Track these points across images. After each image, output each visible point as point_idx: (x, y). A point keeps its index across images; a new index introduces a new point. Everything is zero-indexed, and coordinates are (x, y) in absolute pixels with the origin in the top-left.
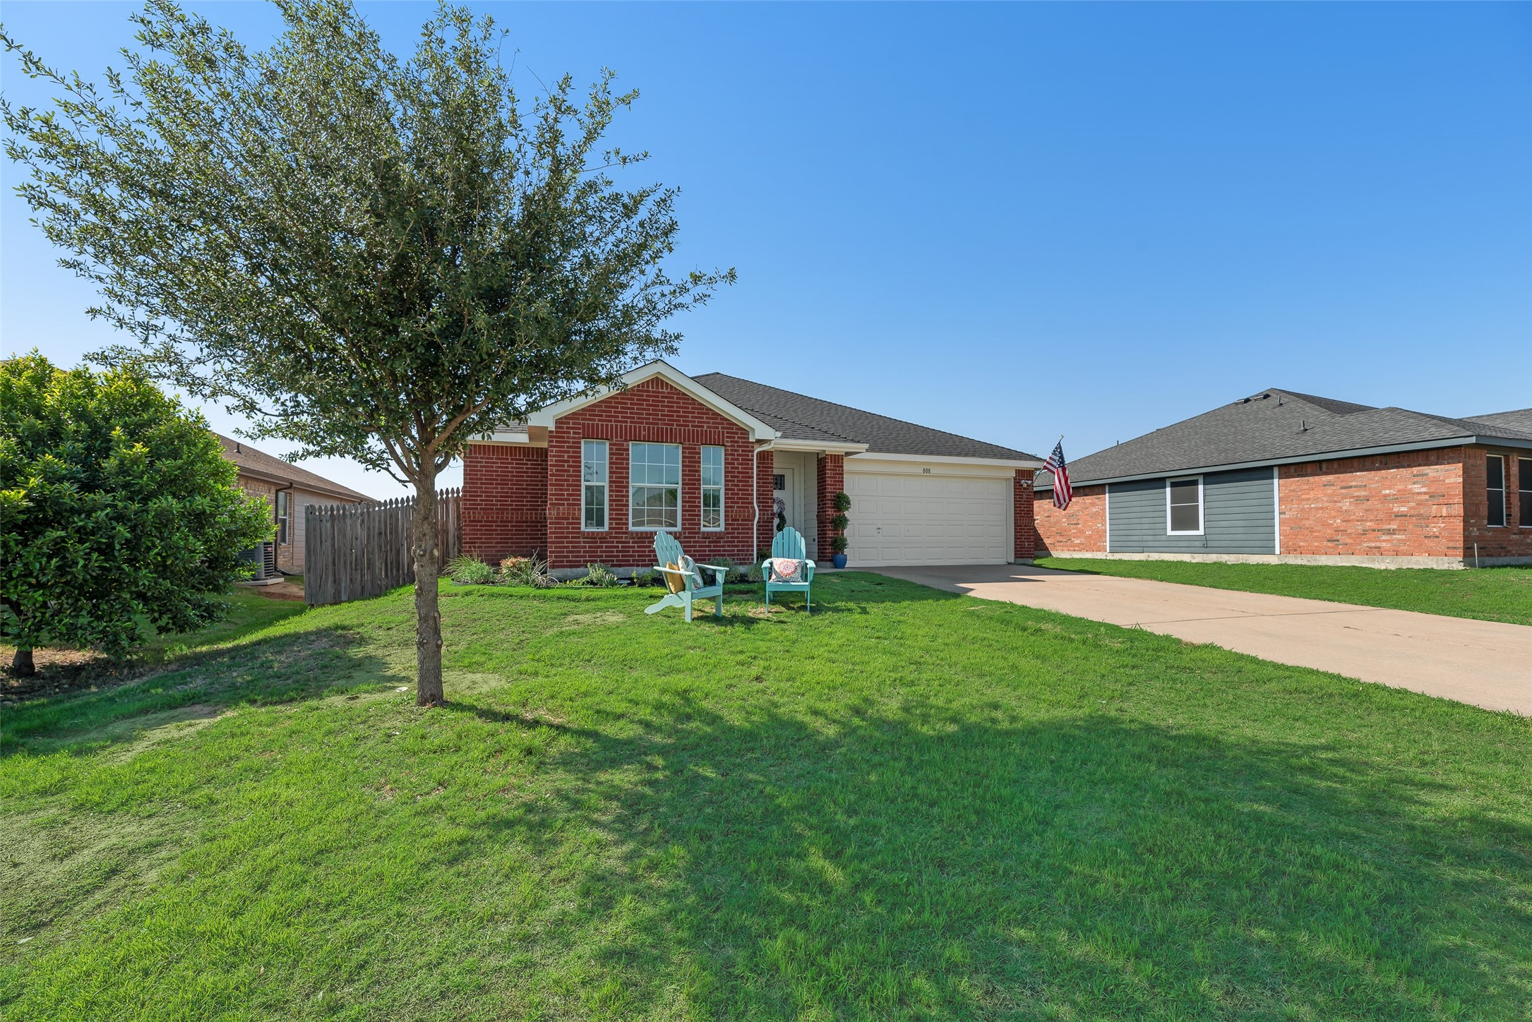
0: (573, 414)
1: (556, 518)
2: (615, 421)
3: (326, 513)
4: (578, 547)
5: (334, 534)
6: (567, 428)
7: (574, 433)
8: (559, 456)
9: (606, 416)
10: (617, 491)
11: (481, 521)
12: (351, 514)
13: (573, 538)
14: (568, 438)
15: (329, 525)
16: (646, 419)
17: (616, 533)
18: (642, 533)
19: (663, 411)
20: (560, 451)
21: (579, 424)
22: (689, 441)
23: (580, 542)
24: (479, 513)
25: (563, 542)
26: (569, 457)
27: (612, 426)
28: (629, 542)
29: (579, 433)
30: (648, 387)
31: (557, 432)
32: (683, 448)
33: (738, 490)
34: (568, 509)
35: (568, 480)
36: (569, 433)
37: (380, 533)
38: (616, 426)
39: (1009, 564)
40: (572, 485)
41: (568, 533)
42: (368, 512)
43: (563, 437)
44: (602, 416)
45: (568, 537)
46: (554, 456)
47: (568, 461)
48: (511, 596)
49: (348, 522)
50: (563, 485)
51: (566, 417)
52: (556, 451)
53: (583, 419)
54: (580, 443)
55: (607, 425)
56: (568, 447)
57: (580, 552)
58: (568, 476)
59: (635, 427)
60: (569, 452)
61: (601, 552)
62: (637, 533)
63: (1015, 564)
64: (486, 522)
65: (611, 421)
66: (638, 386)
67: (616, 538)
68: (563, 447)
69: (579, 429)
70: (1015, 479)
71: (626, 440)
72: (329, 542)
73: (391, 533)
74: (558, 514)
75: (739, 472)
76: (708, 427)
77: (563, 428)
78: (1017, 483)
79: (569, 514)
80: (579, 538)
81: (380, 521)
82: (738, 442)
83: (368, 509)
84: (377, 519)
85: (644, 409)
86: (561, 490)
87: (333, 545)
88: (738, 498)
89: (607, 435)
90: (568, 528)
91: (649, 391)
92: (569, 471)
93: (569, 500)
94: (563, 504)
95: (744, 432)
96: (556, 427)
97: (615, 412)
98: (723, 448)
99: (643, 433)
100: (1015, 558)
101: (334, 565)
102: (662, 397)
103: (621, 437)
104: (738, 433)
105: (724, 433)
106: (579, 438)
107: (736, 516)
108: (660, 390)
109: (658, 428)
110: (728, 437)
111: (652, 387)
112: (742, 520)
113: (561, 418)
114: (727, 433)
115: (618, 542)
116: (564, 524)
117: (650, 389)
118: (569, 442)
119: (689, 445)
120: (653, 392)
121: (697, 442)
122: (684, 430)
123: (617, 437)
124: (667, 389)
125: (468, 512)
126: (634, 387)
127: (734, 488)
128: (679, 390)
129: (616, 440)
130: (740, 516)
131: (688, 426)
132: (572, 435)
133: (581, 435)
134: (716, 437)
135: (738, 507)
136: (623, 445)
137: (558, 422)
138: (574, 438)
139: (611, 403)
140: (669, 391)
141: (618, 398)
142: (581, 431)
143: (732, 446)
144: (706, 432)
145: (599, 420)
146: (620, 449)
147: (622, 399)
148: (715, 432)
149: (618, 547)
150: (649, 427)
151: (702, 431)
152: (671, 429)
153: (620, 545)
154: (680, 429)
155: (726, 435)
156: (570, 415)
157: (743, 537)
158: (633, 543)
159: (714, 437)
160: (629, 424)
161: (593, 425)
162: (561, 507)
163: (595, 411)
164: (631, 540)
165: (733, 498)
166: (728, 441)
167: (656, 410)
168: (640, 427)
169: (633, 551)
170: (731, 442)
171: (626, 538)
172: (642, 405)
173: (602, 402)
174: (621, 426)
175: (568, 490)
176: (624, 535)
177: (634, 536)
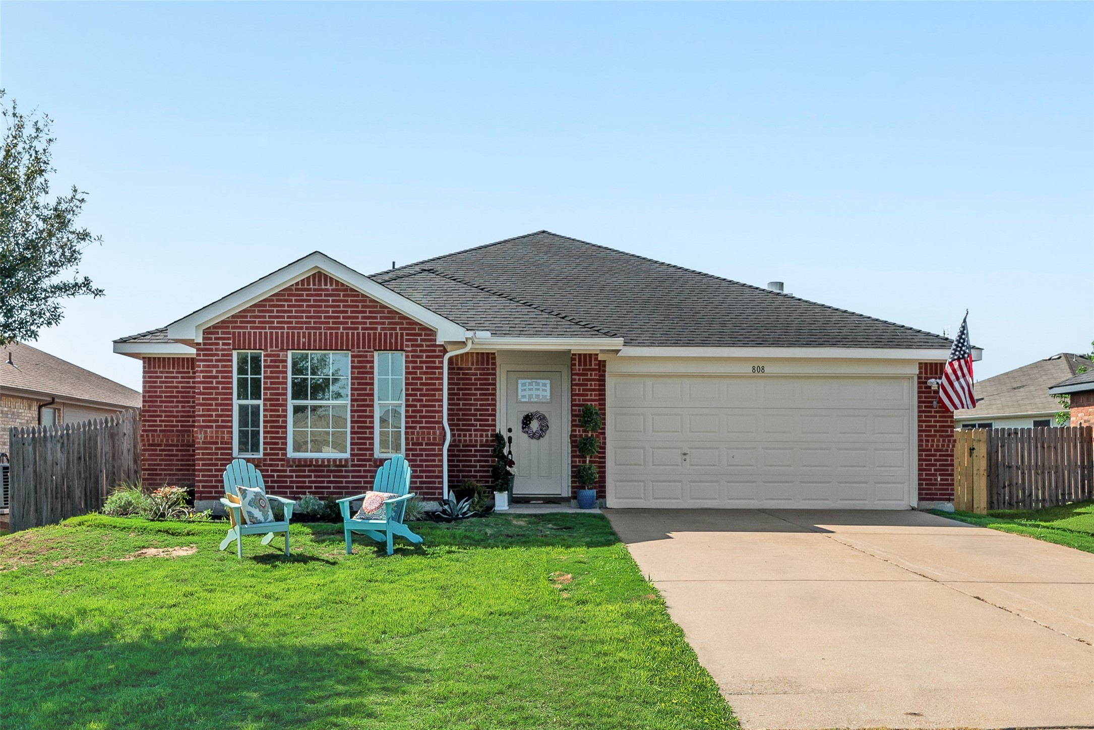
0: (223, 322)
1: (204, 443)
2: (270, 328)
3: (28, 435)
5: (35, 458)
6: (216, 339)
7: (224, 344)
8: (206, 372)
9: (260, 322)
10: (272, 411)
12: (51, 436)
13: (222, 465)
14: (217, 350)
15: (31, 448)
16: (306, 323)
17: (271, 460)
18: (300, 460)
19: (328, 312)
20: (208, 366)
21: (229, 333)
22: (358, 347)
24: (159, 436)
25: (211, 470)
26: (217, 372)
27: (266, 333)
28: (285, 471)
29: (229, 344)
30: (309, 284)
31: (205, 344)
32: (353, 356)
33: (421, 406)
34: (217, 432)
35: (217, 399)
36: (218, 344)
37: (80, 458)
38: (271, 333)
39: (911, 509)
40: (221, 405)
41: (217, 459)
42: (68, 434)
43: (211, 350)
44: (254, 322)
45: (216, 464)
46: (202, 372)
47: (217, 377)
49: (49, 445)
50: (211, 405)
51: (214, 327)
52: (204, 366)
53: (233, 328)
54: (231, 355)
55: (260, 333)
56: (217, 361)
58: (217, 394)
59: (293, 334)
60: (217, 366)
62: (294, 460)
63: (918, 509)
65: (265, 328)
66: (297, 284)
67: (270, 465)
68: (211, 361)
69: (229, 339)
70: (920, 378)
71: (282, 350)
72: (31, 466)
73: (90, 458)
74: (206, 437)
75: (422, 384)
76: (382, 329)
77: (211, 339)
78: (921, 383)
79: (217, 437)
81: (79, 444)
82: (422, 346)
83: (68, 431)
84: (76, 442)
85: (304, 312)
86: (209, 410)
87: (35, 471)
88: (421, 417)
89: (261, 345)
90: (217, 454)
91: (309, 290)
92: (217, 388)
93: (217, 421)
94: (211, 427)
95: (430, 333)
96: (204, 339)
97: (270, 317)
98: (404, 354)
99: (302, 340)
100: (919, 499)
101: (36, 492)
102: (326, 295)
103: (277, 346)
104: (420, 335)
105: (402, 334)
106: (229, 350)
107: (418, 439)
108: (323, 287)
109: (320, 334)
110: (407, 340)
111: (314, 284)
112: (426, 444)
113: (209, 328)
114: (407, 334)
115: (272, 471)
116: (212, 450)
117: (311, 286)
118: (218, 355)
119: (359, 352)
120: (315, 290)
121: (369, 347)
122: (353, 334)
123: (271, 346)
124: (331, 285)
125: (148, 436)
126: (293, 285)
127: (415, 403)
128: (347, 286)
129: (271, 351)
130: (423, 439)
131: (357, 329)
132: (221, 347)
133: (231, 347)
134: (393, 341)
135: (420, 428)
136: (278, 356)
137: (206, 332)
138: (223, 350)
139: (265, 306)
140: (334, 287)
141: (273, 301)
142: (231, 342)
143: (412, 351)
144: (380, 334)
145: (252, 328)
146: (275, 361)
147: (278, 300)
148: (391, 335)
149: (273, 476)
150: (309, 334)
151: (375, 334)
152: (337, 333)
153: (275, 474)
154: (347, 334)
155: (405, 337)
156: (218, 323)
157: (426, 466)
158: (291, 471)
159: (390, 342)
160: (285, 331)
161: (244, 333)
162: (208, 430)
163: (246, 317)
164: (288, 469)
165: (415, 417)
166: (407, 346)
167: (319, 312)
168: (298, 333)
169: (291, 482)
170: (413, 346)
171: (282, 465)
172: (302, 306)
173: (254, 306)
174: (277, 333)
175: (217, 410)
176: (280, 463)
177: (291, 463)
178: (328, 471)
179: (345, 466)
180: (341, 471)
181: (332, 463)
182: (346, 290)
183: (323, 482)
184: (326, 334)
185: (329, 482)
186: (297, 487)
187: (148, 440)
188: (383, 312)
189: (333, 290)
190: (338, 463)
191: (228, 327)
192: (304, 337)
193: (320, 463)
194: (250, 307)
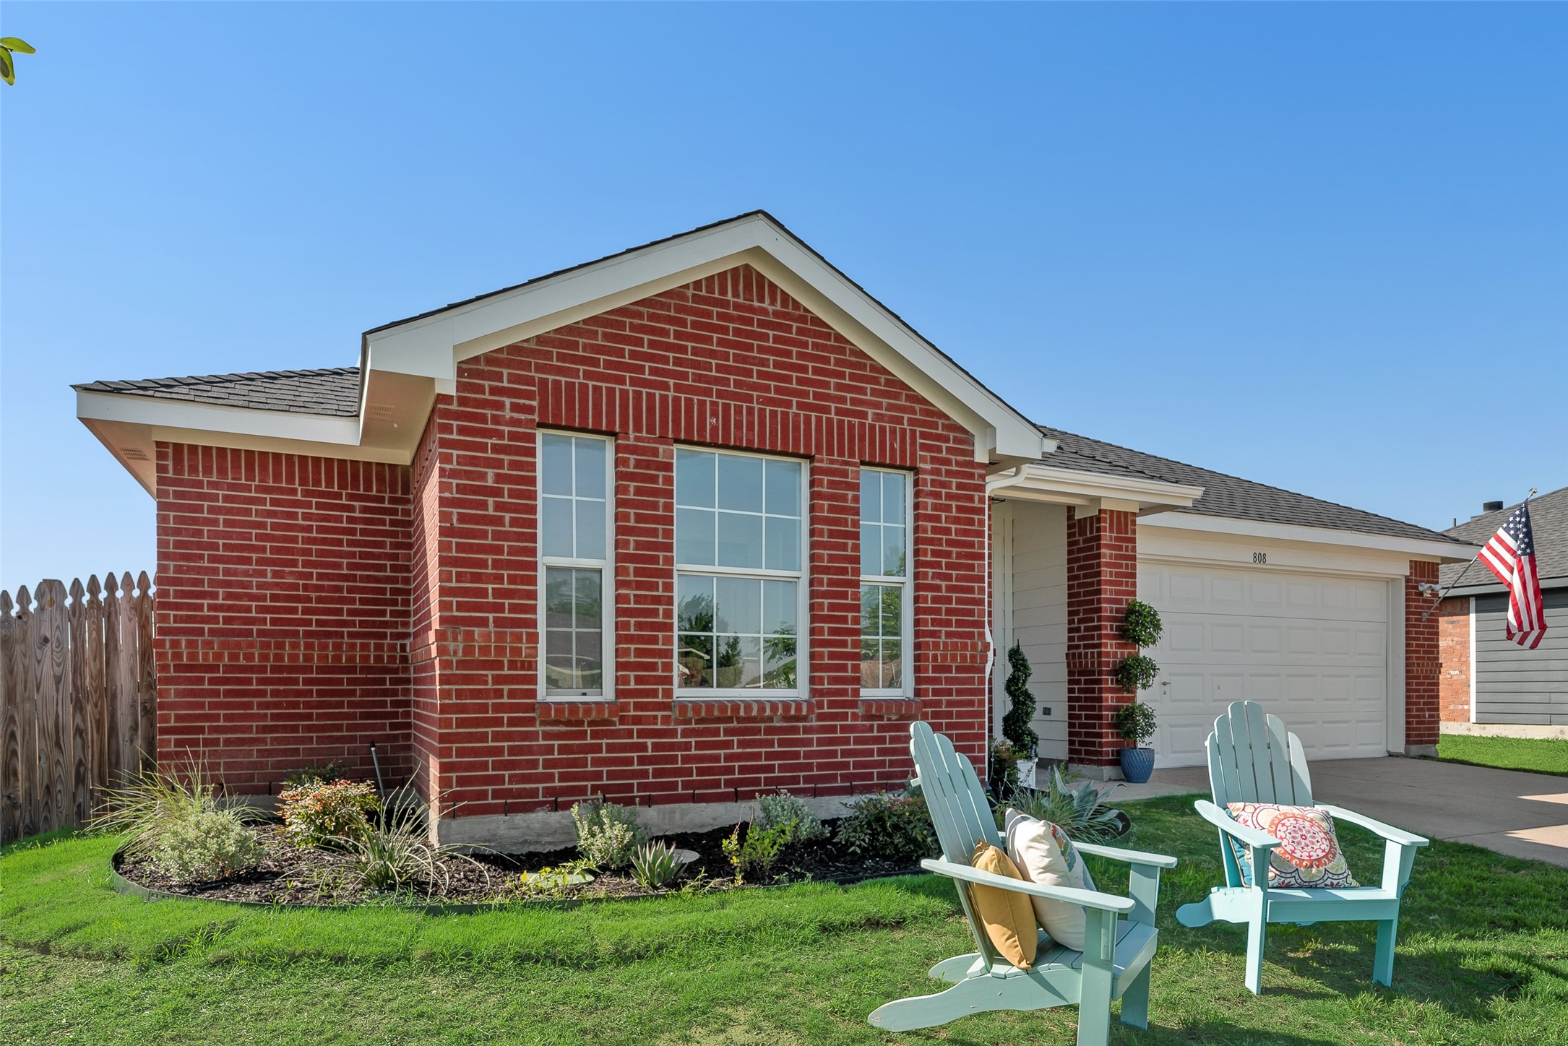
0: (513, 349)
1: (463, 664)
2: (634, 382)
4: (529, 750)
6: (494, 391)
7: (515, 408)
8: (468, 475)
9: (609, 365)
10: (639, 586)
11: (214, 668)
13: (512, 722)
14: (496, 420)
16: (717, 381)
17: (638, 706)
18: (710, 705)
19: (764, 363)
20: (473, 461)
21: (530, 381)
22: (830, 452)
23: (533, 736)
24: (208, 644)
25: (483, 737)
26: (499, 478)
27: (624, 394)
28: (672, 733)
29: (530, 410)
30: (723, 291)
31: (462, 402)
32: (813, 471)
33: (949, 589)
34: (500, 637)
35: (499, 550)
36: (499, 405)
38: (638, 395)
39: (1391, 755)
40: (509, 565)
41: (498, 708)
43: (483, 419)
44: (595, 362)
45: (498, 722)
47: (497, 492)
48: (340, 960)
50: (483, 564)
51: (490, 359)
52: (461, 460)
53: (539, 369)
54: (532, 438)
55: (611, 392)
56: (496, 449)
57: (534, 764)
58: (498, 535)
59: (689, 402)
60: (499, 464)
61: (596, 762)
62: (696, 706)
63: (1406, 755)
64: (228, 669)
65: (621, 380)
66: (697, 284)
67: (637, 720)
68: (483, 447)
69: (530, 396)
70: (1408, 580)
71: (663, 439)
74: (468, 650)
75: (950, 543)
76: (878, 417)
77: (480, 389)
78: (1411, 587)
79: (500, 650)
80: (531, 722)
82: (948, 462)
85: (712, 354)
86: (476, 578)
88: (949, 612)
89: (610, 422)
90: (499, 694)
91: (725, 304)
92: (500, 521)
93: (500, 608)
94: (483, 623)
95: (964, 437)
96: (461, 387)
97: (634, 355)
98: (911, 478)
99: (710, 421)
100: (1408, 742)
102: (762, 324)
103: (651, 429)
104: (946, 440)
105: (913, 433)
106: (529, 423)
107: (944, 657)
108: (756, 304)
109: (750, 411)
110: (924, 448)
111: (736, 294)
112: (959, 669)
113: (476, 359)
114: (923, 436)
115: (642, 734)
116: (486, 683)
117: (729, 297)
118: (500, 435)
119: (832, 462)
120: (737, 307)
121: (852, 455)
122: (819, 420)
123: (638, 428)
124: (773, 302)
125: (175, 644)
126: (686, 286)
127: (938, 582)
128: (806, 310)
129: (637, 439)
130: (954, 658)
131: (826, 410)
132: (508, 414)
133: (536, 417)
134: (897, 446)
135: (949, 635)
136: (655, 452)
137: (466, 370)
138: (514, 422)
139: (621, 325)
140: (778, 307)
141: (639, 315)
142: (535, 403)
143: (933, 472)
144: (872, 427)
145: (588, 375)
146: (648, 465)
147: (652, 317)
148: (893, 431)
149: (643, 747)
150: (726, 408)
151: (862, 425)
152: (785, 415)
153: (649, 742)
154: (808, 418)
155: (919, 441)
156: (500, 350)
157: (959, 715)
158: (686, 733)
159: (892, 445)
160: (671, 394)
161: (570, 386)
162: (477, 630)
163: (575, 346)
164: (680, 728)
165: (938, 611)
166: (923, 459)
167: (745, 360)
168: (702, 403)
169: (686, 759)
170: (934, 460)
171: (666, 720)
172: (708, 340)
173: (594, 320)
174: (651, 397)
175: (499, 579)
176: (659, 714)
177: (690, 714)
178: (770, 731)
179: (805, 719)
180: (795, 730)
181: (780, 712)
182: (802, 319)
183: (757, 756)
184: (762, 412)
185: (770, 756)
186: (701, 772)
187: (178, 656)
188: (876, 381)
189: (776, 314)
190: (793, 712)
191: (527, 366)
192: (714, 414)
193: (754, 713)
194: (585, 321)
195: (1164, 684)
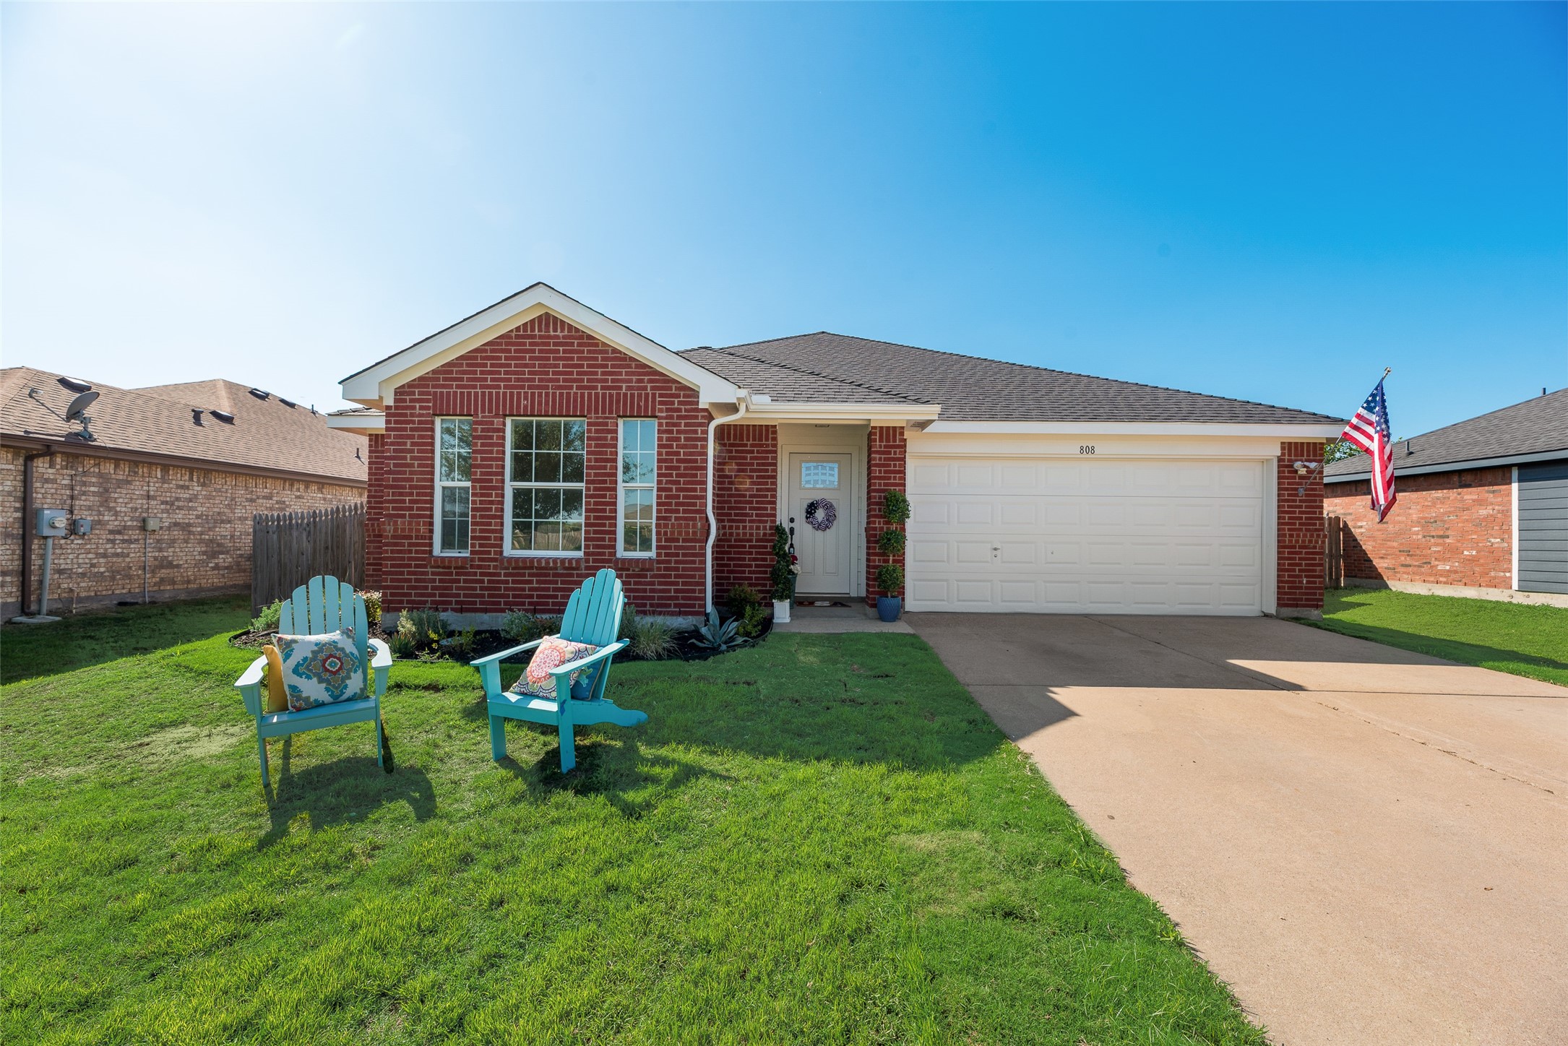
0: (421, 378)
1: (394, 537)
2: (482, 387)
4: (424, 581)
6: (411, 401)
7: (421, 408)
8: (398, 444)
9: (469, 379)
10: (482, 495)
13: (416, 566)
14: (412, 415)
15: (275, 536)
16: (528, 380)
17: (480, 560)
19: (557, 366)
20: (401, 437)
21: (428, 394)
22: (596, 412)
23: (426, 573)
25: (402, 573)
26: (413, 444)
27: (476, 394)
28: (499, 575)
29: (428, 408)
30: (533, 330)
31: (396, 408)
32: (588, 424)
33: (678, 490)
34: (410, 523)
35: (411, 480)
36: (414, 408)
38: (483, 394)
39: (1266, 615)
41: (410, 559)
42: (314, 522)
43: (405, 415)
44: (462, 379)
45: (410, 566)
46: (392, 444)
47: (412, 451)
49: (295, 533)
50: (404, 487)
51: (410, 385)
52: (396, 437)
53: (434, 387)
54: (433, 423)
55: (469, 394)
56: (412, 429)
57: (426, 588)
58: (411, 473)
59: (512, 394)
60: (412, 437)
61: (457, 588)
62: (517, 560)
63: (1277, 617)
65: (475, 387)
66: (518, 329)
67: (479, 567)
68: (405, 429)
69: (428, 401)
70: (1280, 460)
71: (497, 415)
72: (275, 557)
73: (338, 547)
74: (396, 530)
75: (678, 461)
76: (629, 388)
77: (405, 401)
78: (1285, 467)
79: (410, 530)
80: (425, 566)
81: (327, 533)
82: (679, 410)
85: (526, 366)
86: (401, 494)
87: (280, 562)
88: (677, 504)
89: (469, 409)
90: (411, 552)
91: (533, 337)
92: (413, 466)
93: (411, 509)
94: (404, 516)
95: (691, 393)
96: (396, 401)
97: (482, 373)
98: (656, 421)
99: (523, 403)
100: (1279, 605)
102: (555, 344)
103: (490, 411)
104: (678, 396)
105: (654, 395)
106: (428, 415)
107: (672, 533)
108: (552, 333)
109: (547, 394)
110: (661, 403)
111: (540, 330)
112: (684, 540)
113: (403, 386)
114: (661, 396)
115: (482, 574)
116: (404, 546)
117: (536, 332)
118: (413, 422)
119: (597, 418)
120: (540, 337)
121: (611, 412)
122: (590, 394)
123: (483, 411)
124: (562, 331)
126: (512, 331)
127: (670, 486)
128: (583, 332)
129: (483, 417)
130: (680, 533)
131: (596, 388)
132: (417, 411)
133: (431, 412)
134: (642, 404)
135: (677, 519)
136: (492, 423)
137: (399, 392)
138: (420, 415)
139: (476, 358)
140: (566, 333)
141: (486, 351)
142: (431, 404)
143: (666, 418)
144: (625, 395)
145: (458, 387)
146: (488, 430)
147: (492, 351)
148: (639, 395)
149: (483, 581)
150: (533, 394)
151: (618, 394)
152: (568, 394)
153: (486, 579)
154: (582, 395)
155: (658, 399)
156: (415, 380)
157: (684, 569)
158: (506, 575)
159: (638, 404)
160: (502, 391)
161: (448, 393)
162: (400, 520)
163: (451, 372)
164: (503, 572)
165: (670, 504)
166: (661, 410)
167: (545, 366)
168: (519, 394)
169: (506, 589)
170: (668, 410)
171: (495, 567)
172: (524, 358)
173: (461, 358)
174: (490, 394)
175: (411, 494)
176: (492, 564)
177: (506, 564)
178: (555, 575)
179: (577, 569)
180: (572, 575)
181: (559, 565)
182: (582, 337)
183: (548, 589)
184: (554, 394)
185: (555, 589)
186: (514, 596)
188: (629, 366)
189: (564, 337)
190: (567, 565)
191: (427, 386)
192: (526, 398)
193: (543, 565)
194: (457, 359)
195: (995, 549)
